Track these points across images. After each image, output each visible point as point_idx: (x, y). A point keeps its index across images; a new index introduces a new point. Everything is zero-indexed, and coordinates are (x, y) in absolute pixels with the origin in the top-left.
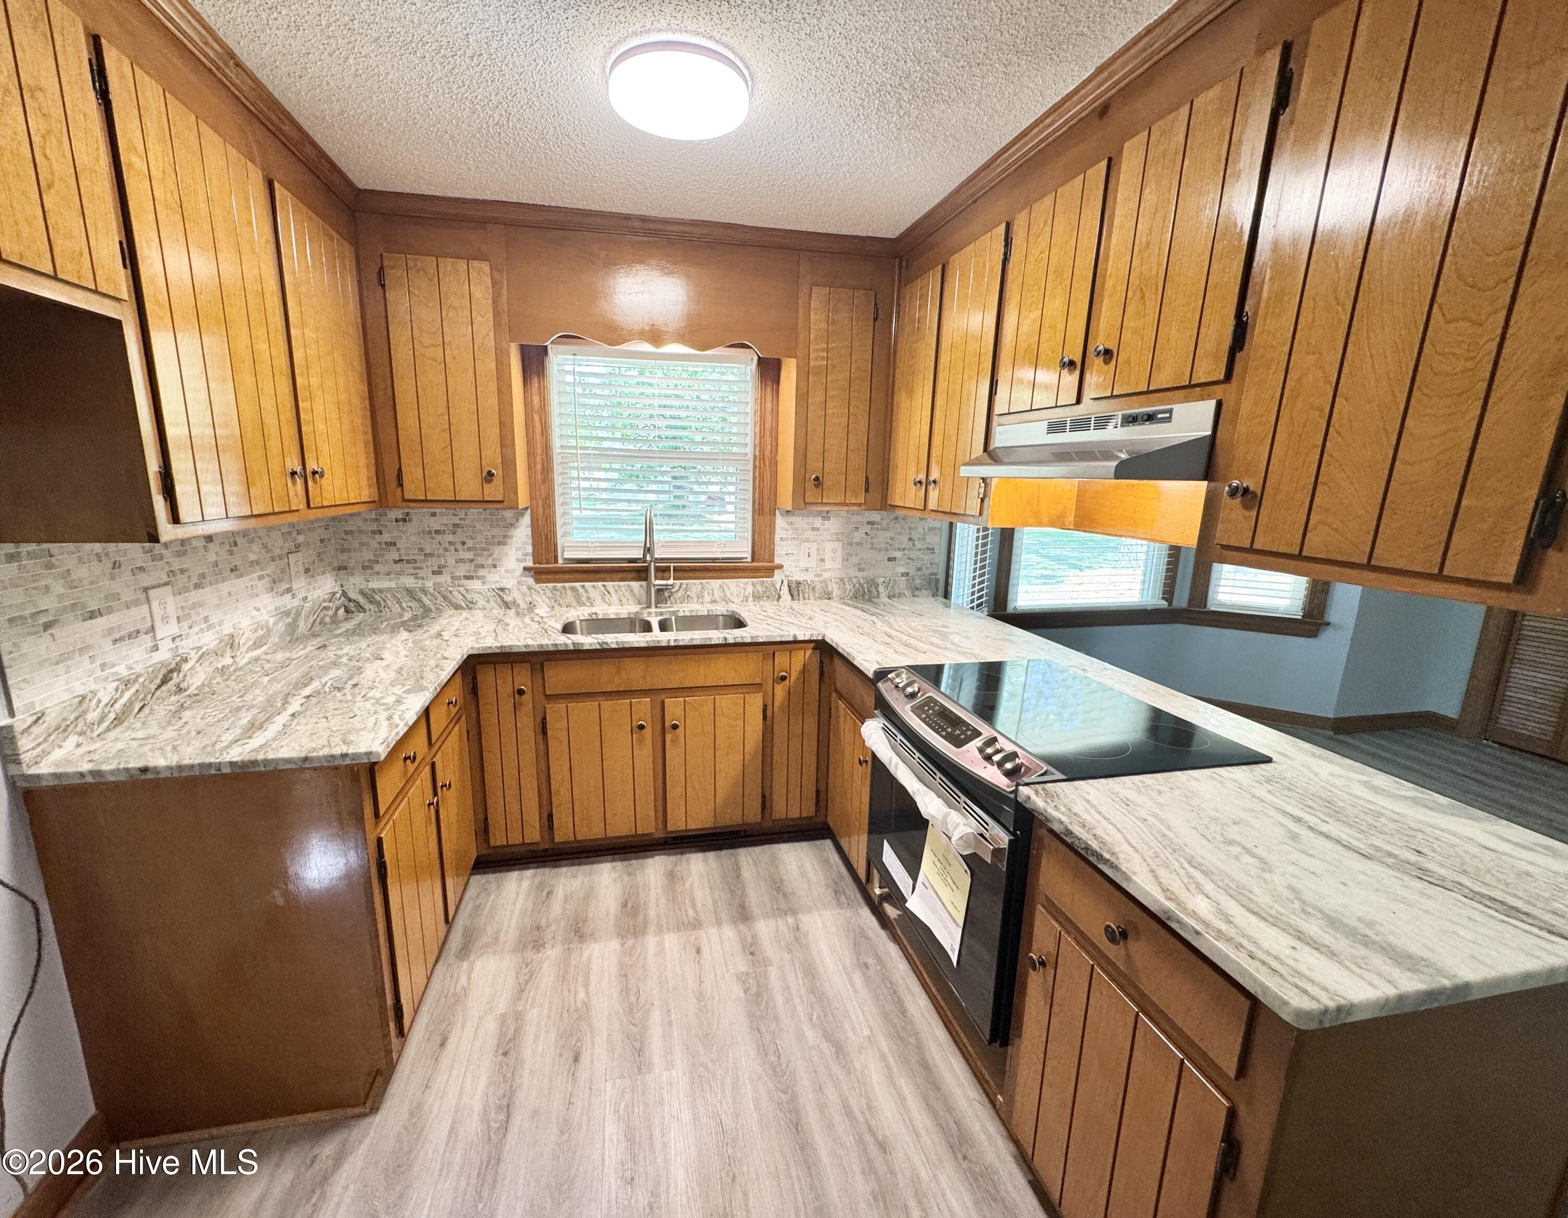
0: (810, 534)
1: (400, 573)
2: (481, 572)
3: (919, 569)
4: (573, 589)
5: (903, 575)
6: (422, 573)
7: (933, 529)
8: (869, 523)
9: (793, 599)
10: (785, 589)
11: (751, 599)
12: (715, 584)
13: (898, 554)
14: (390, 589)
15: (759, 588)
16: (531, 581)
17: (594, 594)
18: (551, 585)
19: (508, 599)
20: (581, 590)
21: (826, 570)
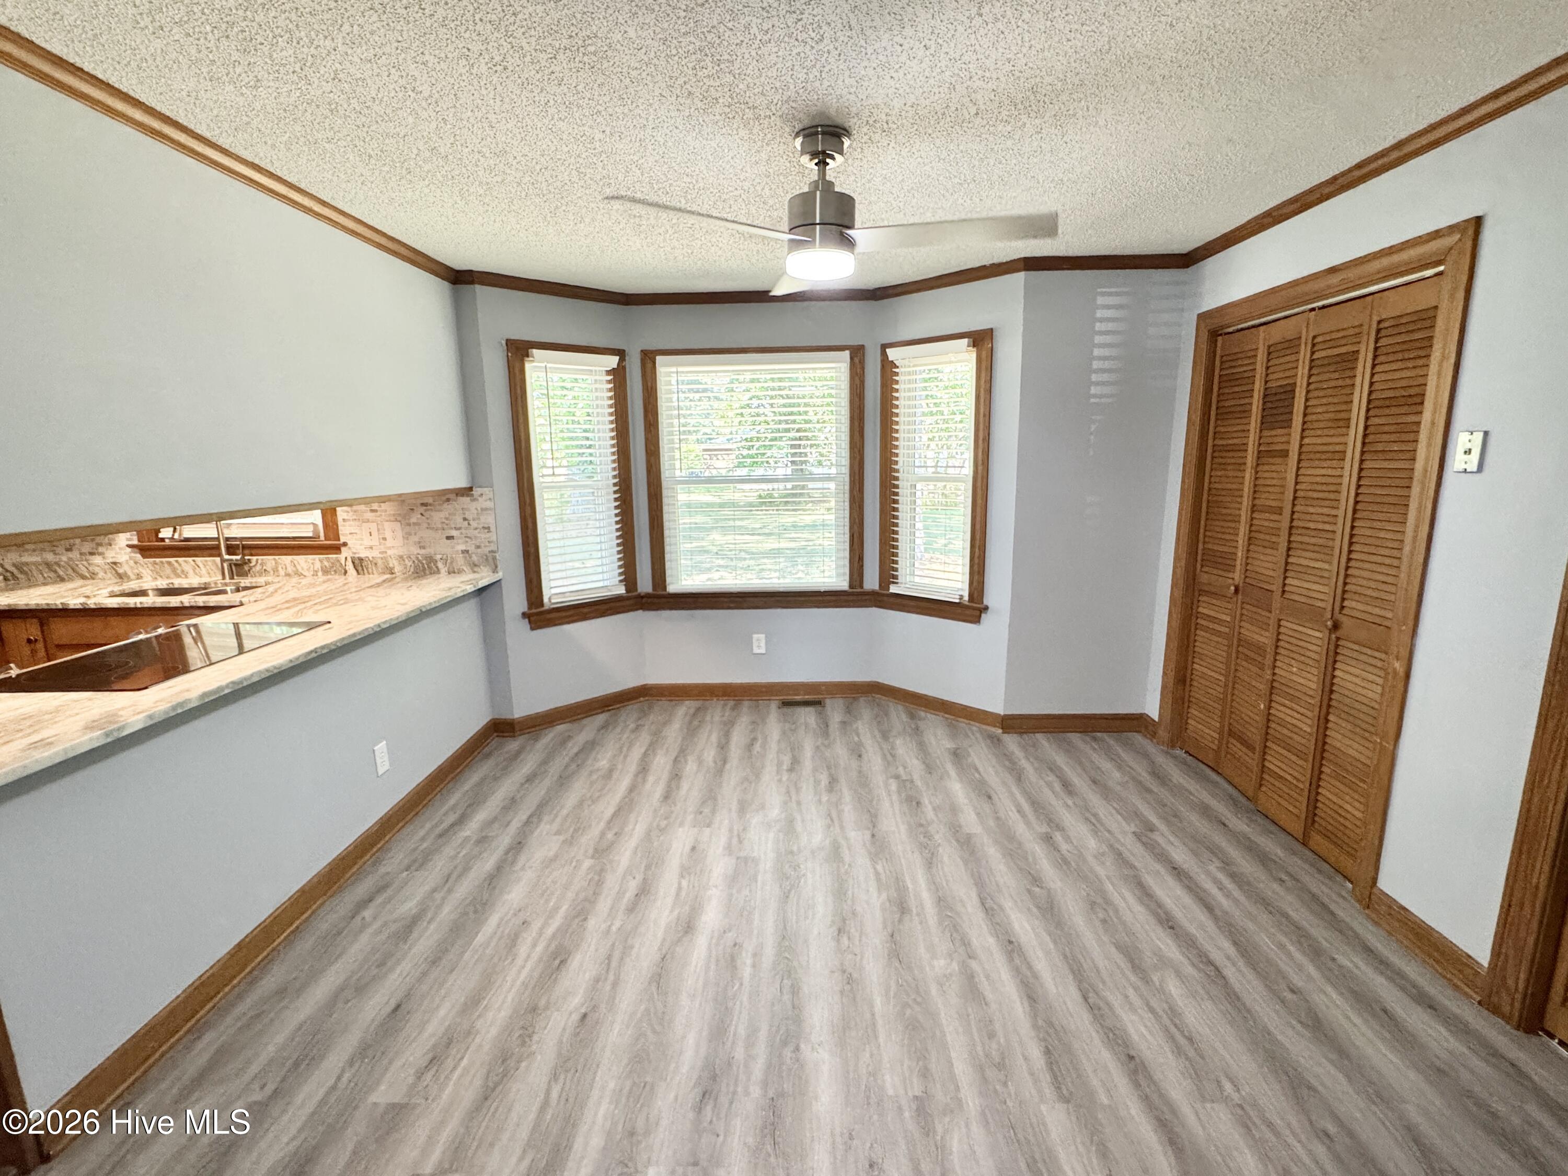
0: (370, 515)
1: (43, 550)
2: (101, 549)
3: (478, 547)
4: (169, 563)
5: (463, 552)
6: (58, 550)
7: (486, 509)
8: (423, 504)
9: (358, 573)
10: (350, 563)
11: (320, 573)
12: (286, 560)
13: (454, 533)
14: (34, 564)
15: (326, 563)
16: (138, 556)
17: (187, 568)
18: (152, 560)
19: (121, 571)
20: (176, 565)
21: (389, 548)
